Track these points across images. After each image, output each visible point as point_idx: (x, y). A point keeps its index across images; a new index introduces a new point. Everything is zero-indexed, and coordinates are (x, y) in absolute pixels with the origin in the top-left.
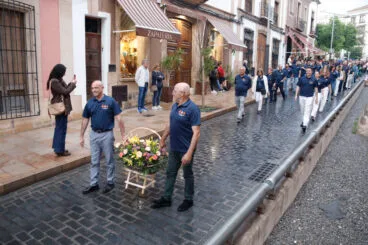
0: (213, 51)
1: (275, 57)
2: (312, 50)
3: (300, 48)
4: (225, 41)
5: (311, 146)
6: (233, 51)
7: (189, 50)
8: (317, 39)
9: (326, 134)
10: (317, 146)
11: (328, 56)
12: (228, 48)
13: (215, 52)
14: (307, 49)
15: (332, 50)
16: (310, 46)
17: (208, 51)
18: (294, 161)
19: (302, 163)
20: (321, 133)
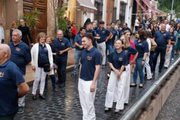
0: (67, 12)
1: (122, 18)
2: (155, 12)
3: (144, 10)
4: (77, 4)
5: (152, 97)
6: (85, 13)
7: (44, 10)
8: (160, 2)
9: (166, 86)
10: (158, 97)
11: (169, 17)
12: (80, 10)
13: (69, 13)
14: (150, 11)
15: (172, 11)
16: (153, 8)
17: (62, 12)
18: (137, 111)
19: (145, 113)
20: (162, 85)
